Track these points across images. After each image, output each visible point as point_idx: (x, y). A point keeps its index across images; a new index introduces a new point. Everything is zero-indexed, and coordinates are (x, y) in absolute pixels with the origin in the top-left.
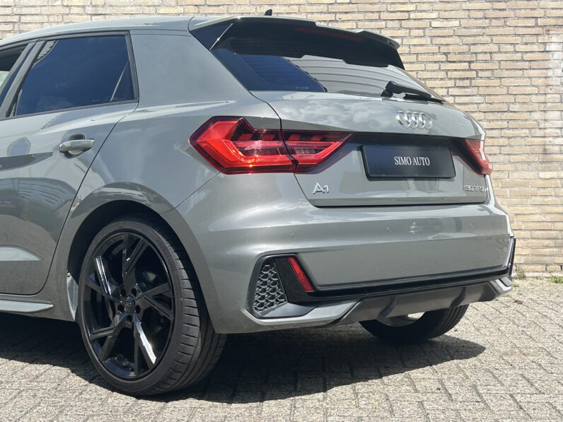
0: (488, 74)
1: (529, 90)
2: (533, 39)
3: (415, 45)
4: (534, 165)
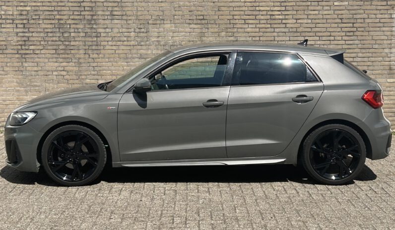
0: (362, 29)
1: (383, 37)
2: (386, 12)
3: (326, 14)
4: (385, 75)
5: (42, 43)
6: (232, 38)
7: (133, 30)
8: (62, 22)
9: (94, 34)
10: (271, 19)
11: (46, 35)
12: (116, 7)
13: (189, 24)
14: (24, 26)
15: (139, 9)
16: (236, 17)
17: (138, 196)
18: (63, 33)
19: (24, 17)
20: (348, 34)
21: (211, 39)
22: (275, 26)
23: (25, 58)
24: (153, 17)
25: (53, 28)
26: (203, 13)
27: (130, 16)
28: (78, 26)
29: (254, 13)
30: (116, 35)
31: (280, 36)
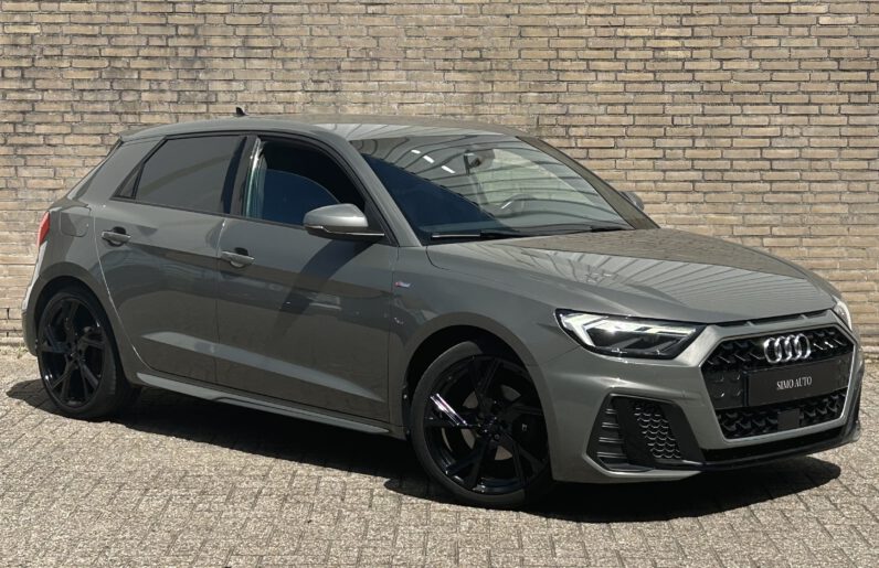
5: (68, 117)
6: (554, 109)
7: (299, 85)
8: (119, 64)
9: (200, 96)
10: (655, 59)
11: (78, 98)
12: (257, 25)
13: (445, 71)
14: (23, 75)
15: (317, 31)
16: (564, 54)
17: (302, 511)
18: (120, 92)
19: (24, 52)
20: (855, 98)
21: (500, 109)
22: (666, 77)
23: (23, 156)
24: (351, 54)
25: (95, 80)
26: (479, 44)
27: (292, 49)
28: (160, 76)
29: (611, 43)
30: (257, 98)
31: (678, 104)
